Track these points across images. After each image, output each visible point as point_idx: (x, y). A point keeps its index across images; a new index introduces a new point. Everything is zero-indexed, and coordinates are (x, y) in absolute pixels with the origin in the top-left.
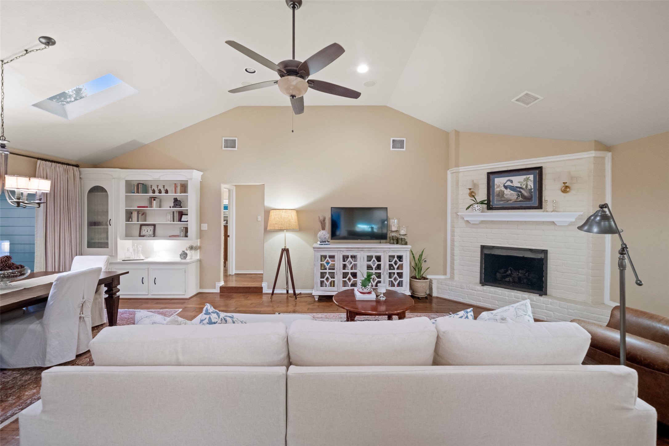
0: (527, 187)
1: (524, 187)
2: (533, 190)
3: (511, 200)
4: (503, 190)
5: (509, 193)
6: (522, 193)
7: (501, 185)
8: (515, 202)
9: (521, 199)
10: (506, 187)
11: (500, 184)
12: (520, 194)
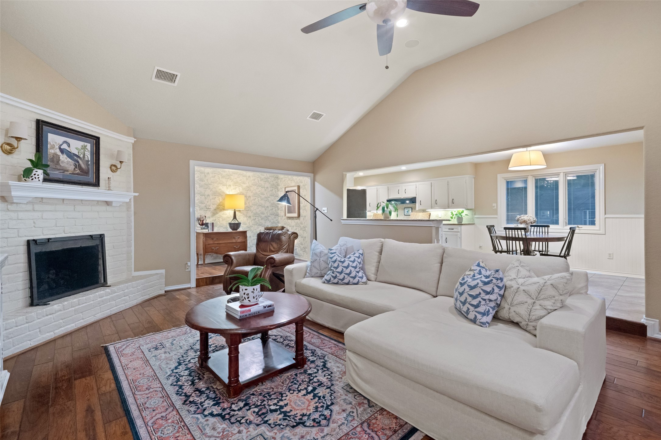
0: (84, 157)
1: (82, 156)
2: (90, 163)
3: (67, 171)
4: (59, 154)
5: (66, 160)
6: (80, 164)
7: (55, 146)
8: (72, 174)
9: (78, 171)
10: (62, 151)
11: (55, 144)
12: (77, 164)
